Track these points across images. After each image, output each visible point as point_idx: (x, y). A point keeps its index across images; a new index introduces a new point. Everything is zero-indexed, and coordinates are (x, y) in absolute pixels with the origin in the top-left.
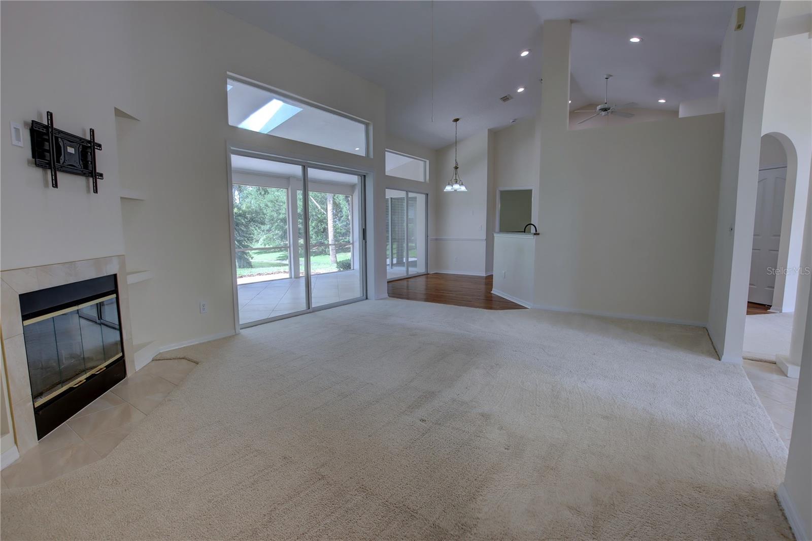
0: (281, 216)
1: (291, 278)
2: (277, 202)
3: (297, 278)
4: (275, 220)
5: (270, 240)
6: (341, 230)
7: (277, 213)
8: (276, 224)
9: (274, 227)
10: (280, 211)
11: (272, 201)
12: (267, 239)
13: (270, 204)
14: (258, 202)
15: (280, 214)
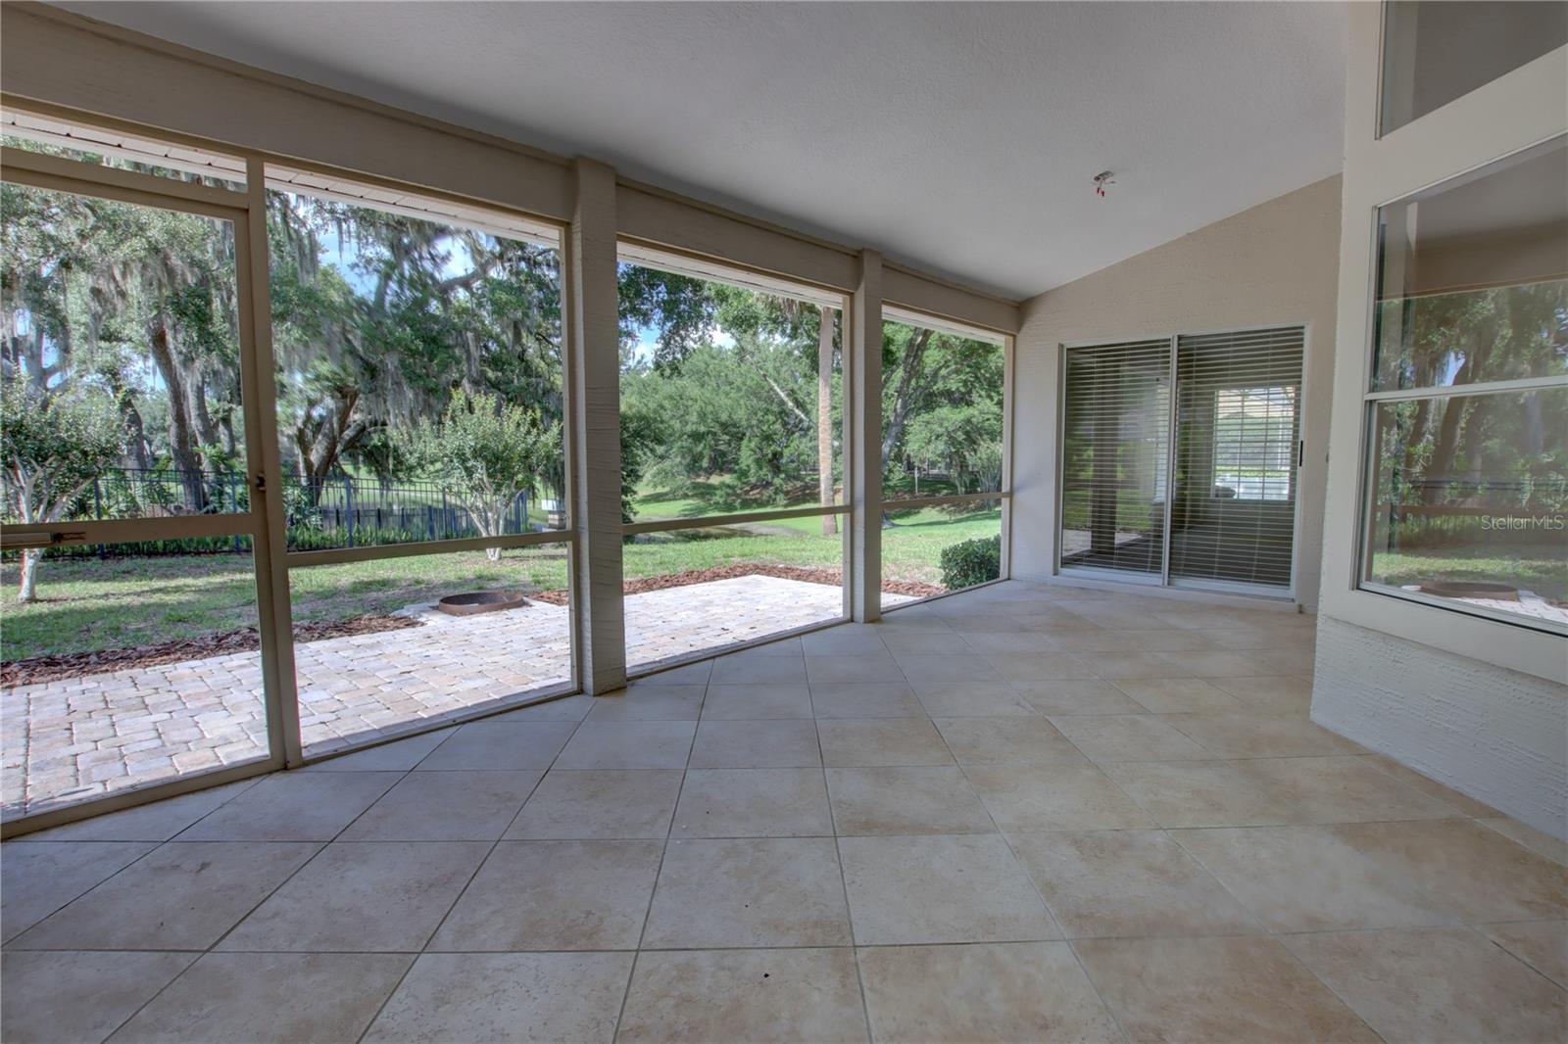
0: (689, 428)
1: (852, 620)
2: (681, 398)
3: (872, 621)
4: (677, 435)
5: (665, 475)
6: (808, 455)
7: (681, 422)
8: (679, 443)
9: (674, 450)
10: (687, 417)
11: (671, 398)
12: (659, 474)
13: (666, 404)
14: (644, 400)
15: (687, 423)
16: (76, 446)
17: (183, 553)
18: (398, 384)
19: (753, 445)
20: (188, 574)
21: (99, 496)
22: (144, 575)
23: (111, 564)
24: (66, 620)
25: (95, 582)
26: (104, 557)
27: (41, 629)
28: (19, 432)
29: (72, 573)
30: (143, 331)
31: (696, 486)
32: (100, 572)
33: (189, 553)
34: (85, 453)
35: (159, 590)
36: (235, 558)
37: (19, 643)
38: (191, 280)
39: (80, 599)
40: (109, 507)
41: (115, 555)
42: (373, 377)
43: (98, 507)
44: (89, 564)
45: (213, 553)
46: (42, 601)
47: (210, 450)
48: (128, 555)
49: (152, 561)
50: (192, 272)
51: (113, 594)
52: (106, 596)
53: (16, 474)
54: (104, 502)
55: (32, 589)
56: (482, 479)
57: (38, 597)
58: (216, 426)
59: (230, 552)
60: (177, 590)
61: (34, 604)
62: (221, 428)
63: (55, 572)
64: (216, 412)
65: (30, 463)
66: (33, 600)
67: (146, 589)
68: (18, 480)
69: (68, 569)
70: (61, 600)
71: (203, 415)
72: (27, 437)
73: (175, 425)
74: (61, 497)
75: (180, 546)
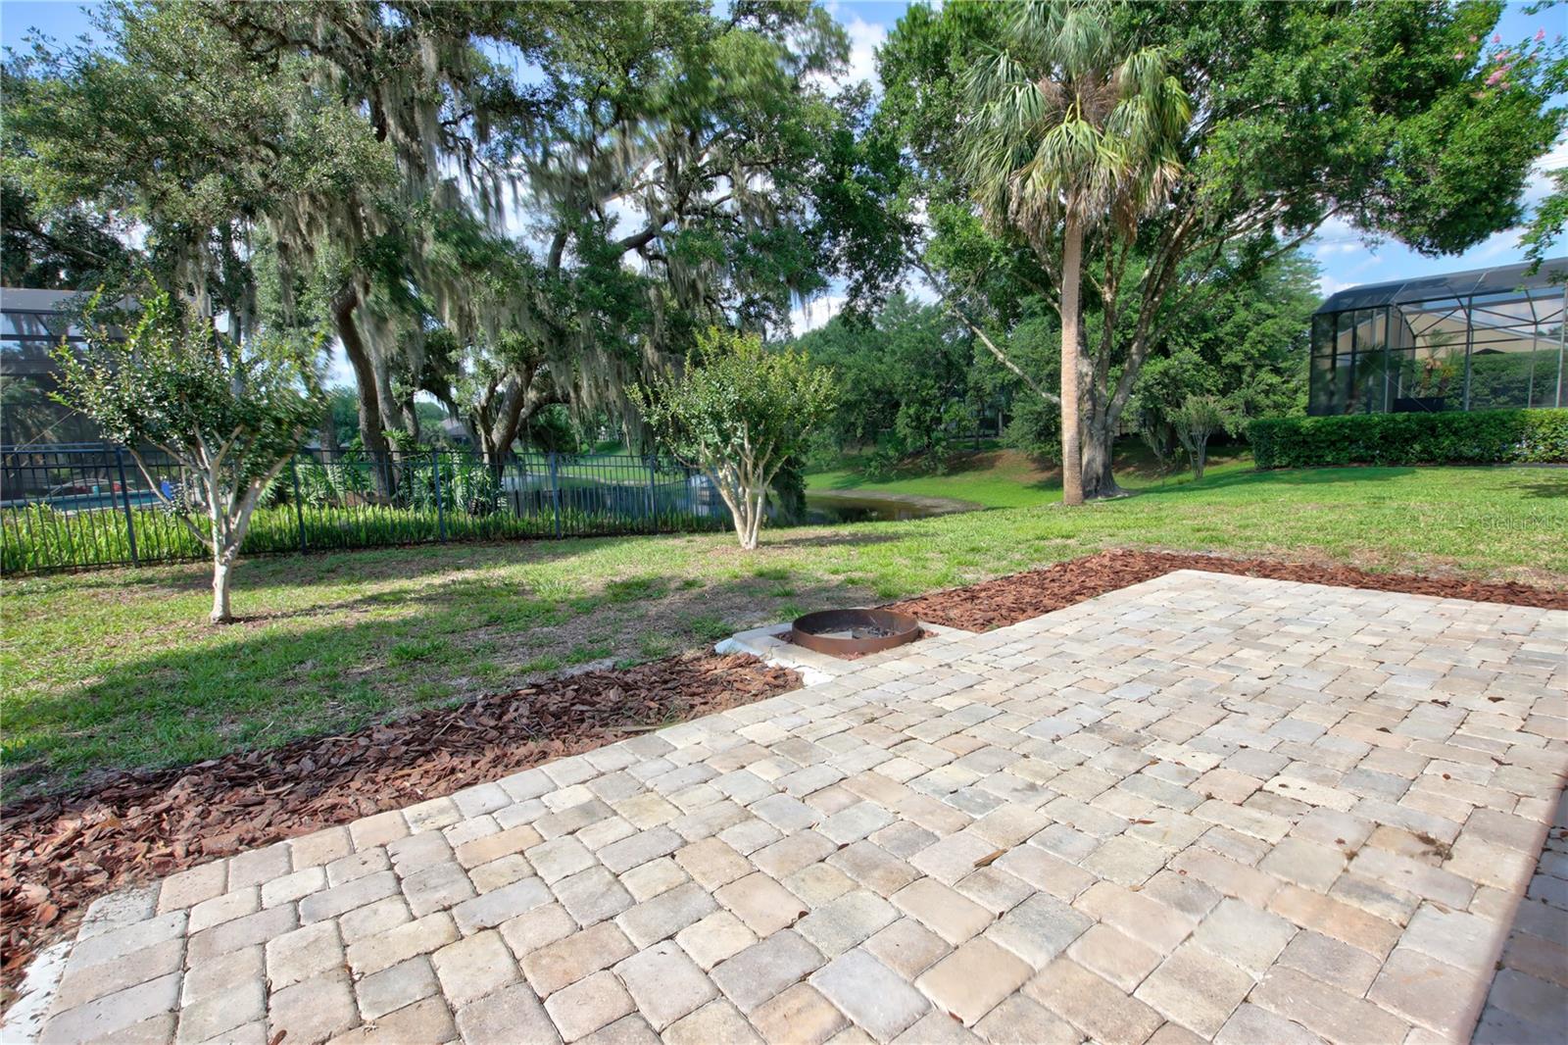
16: (266, 411)
17: (388, 545)
18: (590, 348)
19: (912, 411)
20: (399, 575)
21: (297, 484)
22: (354, 577)
23: (313, 563)
24: (266, 657)
25: (299, 586)
26: (306, 552)
27: (232, 675)
28: (199, 396)
29: (274, 573)
30: (329, 309)
31: (846, 458)
32: (304, 570)
33: (393, 545)
34: (278, 422)
35: (375, 599)
36: (441, 549)
37: (201, 705)
38: (380, 232)
39: (284, 615)
40: (308, 495)
41: (317, 549)
42: (561, 343)
43: (298, 495)
44: (291, 560)
45: (418, 544)
46: (239, 620)
47: (398, 434)
48: (330, 549)
49: (356, 555)
50: (380, 219)
51: (321, 607)
52: (312, 611)
53: (199, 452)
54: (302, 490)
55: (226, 604)
56: (742, 446)
57: (234, 614)
58: (401, 409)
59: (434, 542)
60: (398, 598)
61: (228, 626)
62: (405, 412)
63: (256, 572)
64: (400, 396)
65: (213, 436)
66: (227, 619)
67: (359, 597)
68: (202, 461)
69: (270, 568)
70: (261, 618)
71: (389, 398)
72: (208, 400)
73: (363, 408)
74: (254, 482)
75: (382, 537)
